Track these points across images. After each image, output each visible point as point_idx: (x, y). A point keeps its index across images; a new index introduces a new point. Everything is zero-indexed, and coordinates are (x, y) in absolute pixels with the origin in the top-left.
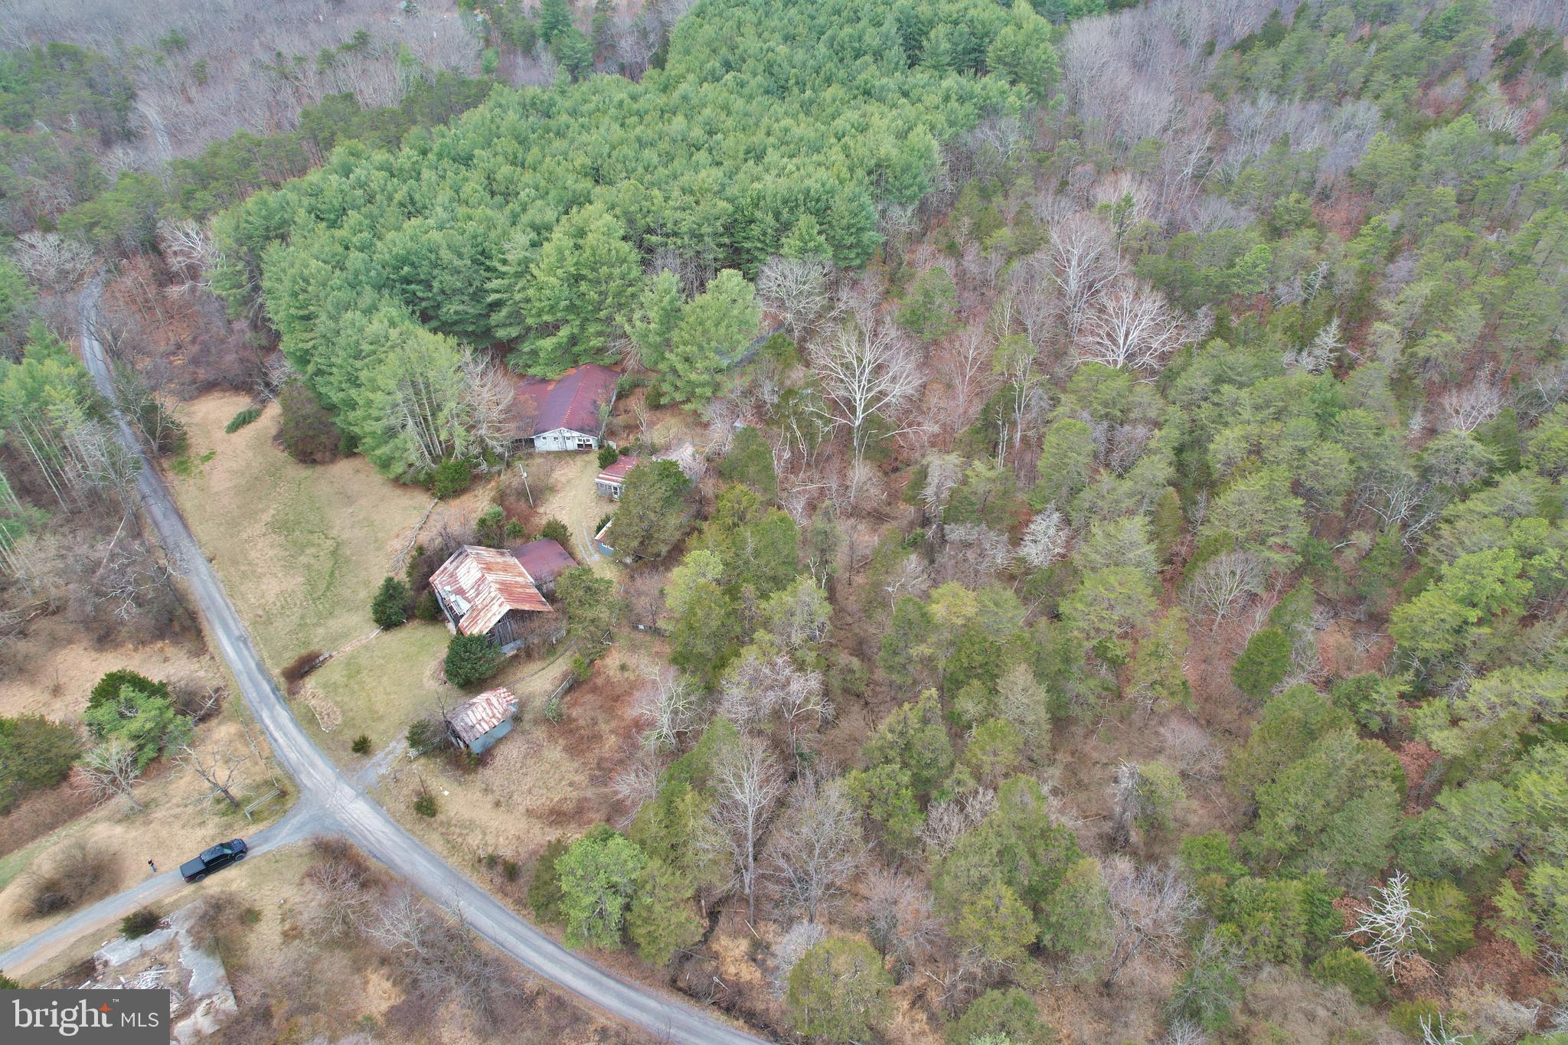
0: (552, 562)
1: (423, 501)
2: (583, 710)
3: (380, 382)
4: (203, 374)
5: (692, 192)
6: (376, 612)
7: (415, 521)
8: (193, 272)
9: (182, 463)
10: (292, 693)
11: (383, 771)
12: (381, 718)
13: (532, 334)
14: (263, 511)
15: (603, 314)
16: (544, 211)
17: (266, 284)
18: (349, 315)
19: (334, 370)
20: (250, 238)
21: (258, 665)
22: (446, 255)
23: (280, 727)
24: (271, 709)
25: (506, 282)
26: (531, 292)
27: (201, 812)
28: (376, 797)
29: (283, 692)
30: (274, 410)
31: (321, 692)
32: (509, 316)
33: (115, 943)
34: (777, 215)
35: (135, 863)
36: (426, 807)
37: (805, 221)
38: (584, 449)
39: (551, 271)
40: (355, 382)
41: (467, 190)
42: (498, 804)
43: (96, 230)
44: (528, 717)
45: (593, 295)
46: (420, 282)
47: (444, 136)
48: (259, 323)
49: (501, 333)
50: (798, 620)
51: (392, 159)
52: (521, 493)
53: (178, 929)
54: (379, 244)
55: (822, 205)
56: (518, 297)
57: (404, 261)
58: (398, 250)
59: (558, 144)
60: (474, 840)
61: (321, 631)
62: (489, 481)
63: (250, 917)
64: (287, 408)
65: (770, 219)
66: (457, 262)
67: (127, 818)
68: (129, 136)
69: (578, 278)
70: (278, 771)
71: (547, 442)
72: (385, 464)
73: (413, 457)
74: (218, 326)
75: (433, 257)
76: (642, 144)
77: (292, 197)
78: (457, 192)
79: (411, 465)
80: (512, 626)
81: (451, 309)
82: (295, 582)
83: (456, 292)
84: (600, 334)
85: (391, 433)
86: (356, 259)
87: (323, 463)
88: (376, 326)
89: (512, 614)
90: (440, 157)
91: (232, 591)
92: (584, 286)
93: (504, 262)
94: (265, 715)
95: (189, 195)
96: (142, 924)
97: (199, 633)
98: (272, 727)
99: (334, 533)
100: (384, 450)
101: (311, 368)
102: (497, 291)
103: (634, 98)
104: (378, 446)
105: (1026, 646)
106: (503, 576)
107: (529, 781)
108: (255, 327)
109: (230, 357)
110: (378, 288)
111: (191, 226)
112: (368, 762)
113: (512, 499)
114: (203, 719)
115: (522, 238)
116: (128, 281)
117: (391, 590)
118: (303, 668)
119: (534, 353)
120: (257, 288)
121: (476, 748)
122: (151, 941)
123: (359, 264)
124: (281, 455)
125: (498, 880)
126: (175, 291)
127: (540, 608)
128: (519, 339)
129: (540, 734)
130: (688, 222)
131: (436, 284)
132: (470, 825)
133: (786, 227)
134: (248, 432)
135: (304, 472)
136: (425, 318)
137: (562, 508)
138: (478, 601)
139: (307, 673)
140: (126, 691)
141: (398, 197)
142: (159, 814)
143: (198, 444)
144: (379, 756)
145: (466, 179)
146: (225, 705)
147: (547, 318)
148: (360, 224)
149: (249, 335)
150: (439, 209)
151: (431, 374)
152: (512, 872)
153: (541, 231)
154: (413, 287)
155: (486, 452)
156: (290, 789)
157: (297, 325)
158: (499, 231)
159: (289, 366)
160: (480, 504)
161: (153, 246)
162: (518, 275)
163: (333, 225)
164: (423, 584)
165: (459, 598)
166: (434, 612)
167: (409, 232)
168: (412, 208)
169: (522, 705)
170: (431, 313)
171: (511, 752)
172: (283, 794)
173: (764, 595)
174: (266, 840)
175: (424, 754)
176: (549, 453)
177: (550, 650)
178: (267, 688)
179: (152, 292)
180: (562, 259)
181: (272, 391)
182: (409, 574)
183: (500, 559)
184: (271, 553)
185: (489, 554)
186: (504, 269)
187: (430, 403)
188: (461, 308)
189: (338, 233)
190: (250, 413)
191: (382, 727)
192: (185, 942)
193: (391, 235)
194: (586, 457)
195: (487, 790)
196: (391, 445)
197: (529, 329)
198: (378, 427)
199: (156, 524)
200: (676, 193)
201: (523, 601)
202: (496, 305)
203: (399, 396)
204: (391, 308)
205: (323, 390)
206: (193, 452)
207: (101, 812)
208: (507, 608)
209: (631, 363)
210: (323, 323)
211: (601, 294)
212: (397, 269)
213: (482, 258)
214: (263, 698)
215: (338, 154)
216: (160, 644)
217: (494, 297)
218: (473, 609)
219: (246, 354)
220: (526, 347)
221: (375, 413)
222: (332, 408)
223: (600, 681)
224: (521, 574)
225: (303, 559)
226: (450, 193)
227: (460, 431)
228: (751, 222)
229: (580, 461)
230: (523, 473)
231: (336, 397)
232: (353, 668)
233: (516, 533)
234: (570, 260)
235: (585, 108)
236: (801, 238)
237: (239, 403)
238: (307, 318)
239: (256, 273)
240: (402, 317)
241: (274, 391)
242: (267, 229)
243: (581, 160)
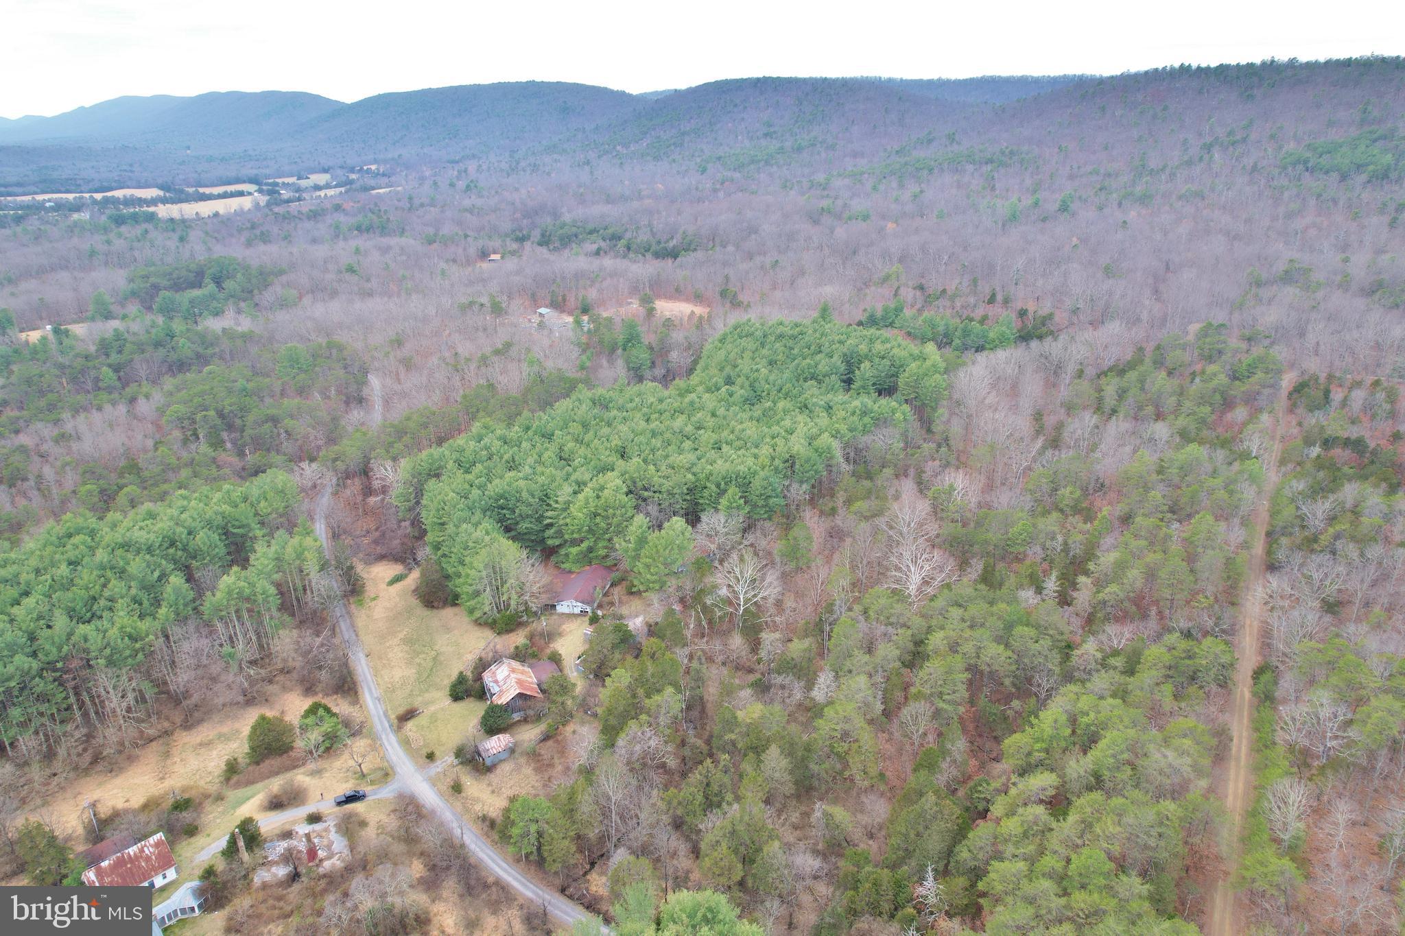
0: (548, 672)
1: (488, 634)
2: (547, 750)
3: (475, 564)
4: (379, 550)
5: (673, 468)
6: (451, 690)
7: (482, 645)
8: (384, 490)
9: (360, 601)
10: (400, 728)
11: (439, 770)
12: (443, 745)
13: (567, 545)
14: (399, 632)
15: (607, 536)
16: (583, 474)
17: (424, 502)
18: (465, 526)
19: (453, 555)
20: (420, 474)
21: (384, 713)
22: (525, 495)
23: (390, 744)
24: (387, 735)
25: (556, 513)
26: (568, 520)
27: (347, 777)
28: (433, 782)
29: (395, 728)
30: (415, 575)
31: (414, 729)
32: (556, 532)
33: (301, 825)
34: (718, 486)
35: (314, 794)
36: (457, 788)
37: (733, 490)
38: (584, 613)
39: (580, 510)
40: (462, 563)
41: (546, 456)
42: (493, 792)
43: (338, 463)
44: (519, 750)
45: (603, 525)
46: (509, 509)
47: (542, 419)
48: (416, 522)
49: (550, 542)
50: (663, 711)
51: (507, 433)
52: (542, 635)
53: (331, 823)
54: (489, 485)
55: (747, 481)
56: (561, 522)
57: (502, 496)
58: (499, 490)
59: (605, 430)
60: (478, 807)
61: (420, 699)
62: (526, 627)
63: (363, 824)
64: (423, 575)
65: (713, 487)
66: (531, 500)
67: (313, 773)
68: (361, 401)
69: (596, 515)
70: (386, 764)
71: (562, 608)
72: (471, 611)
73: (487, 609)
74: (392, 524)
75: (518, 495)
76: (654, 434)
77: (447, 453)
78: (540, 456)
79: (485, 613)
80: (520, 703)
81: (524, 526)
82: (411, 672)
83: (527, 516)
84: (606, 547)
85: (477, 594)
86: (475, 493)
87: (437, 608)
88: (479, 533)
89: (520, 695)
90: (535, 433)
91: (376, 673)
92: (598, 519)
93: (557, 502)
94: (384, 737)
95: (391, 445)
96: (314, 819)
97: (356, 693)
98: (386, 743)
99: (437, 647)
100: (472, 603)
101: (440, 553)
102: (551, 518)
103: (661, 401)
104: (469, 601)
105: (783, 738)
106: (520, 676)
107: (512, 782)
108: (412, 524)
109: (397, 542)
110: (484, 511)
111: (389, 464)
112: (432, 766)
113: (537, 638)
114: (353, 735)
115: (568, 489)
116: (348, 492)
117: (461, 679)
118: (408, 716)
119: (567, 555)
120: (418, 503)
121: (488, 762)
122: (318, 827)
123: (476, 497)
124: (414, 602)
125: (486, 829)
126: (373, 500)
127: (536, 695)
128: (559, 546)
129: (523, 760)
130: (667, 485)
131: (517, 511)
132: (477, 800)
133: (722, 492)
134: (399, 586)
135: (427, 613)
136: (508, 529)
137: (563, 645)
138: (504, 687)
139: (409, 719)
140: (321, 712)
141: (506, 457)
142: (327, 775)
143: (370, 590)
144: (439, 762)
145: (547, 449)
146: (364, 731)
147: (575, 536)
148: (481, 472)
149: (409, 530)
150: (527, 467)
151: (503, 563)
152: (493, 824)
153: (581, 484)
154: (504, 511)
155: (527, 610)
156: (391, 772)
157: (436, 527)
158: (557, 484)
159: (428, 549)
160: (518, 639)
161: (365, 472)
162: (565, 510)
163: (467, 471)
164: (479, 678)
165: (494, 685)
166: (482, 693)
167: (507, 480)
168: (512, 465)
169: (516, 744)
170: (512, 527)
171: (506, 767)
172: (387, 775)
173: (648, 696)
174: (375, 794)
175: (462, 763)
176: (563, 614)
177: (538, 718)
178: (387, 725)
179: (360, 498)
180: (587, 503)
181: (416, 563)
182: (472, 672)
183: (521, 668)
184: (401, 655)
185: (516, 664)
186: (556, 506)
187: (501, 579)
188: (529, 526)
189: (469, 477)
190: (402, 575)
191: (442, 749)
192: (333, 830)
193: (497, 481)
194: (584, 619)
195: (489, 785)
196: (476, 600)
197: (566, 541)
198: (470, 589)
199: (341, 631)
200: (664, 468)
201: (528, 690)
202: (551, 525)
203: (484, 573)
204: (488, 524)
205: (444, 566)
206: (366, 595)
207: (302, 770)
208: (518, 691)
209: (622, 567)
210: (450, 528)
211: (608, 524)
212: (497, 500)
213: (545, 499)
214: (384, 729)
215: (476, 427)
216: (335, 697)
217: (548, 521)
218: (501, 691)
219: (406, 540)
220: (563, 551)
221: (470, 581)
222: (448, 577)
223: (560, 738)
224: (530, 677)
225: (418, 660)
226: (536, 457)
227: (514, 596)
228: (706, 488)
229: (579, 620)
230: (543, 623)
231: (451, 570)
232: (434, 719)
233: (534, 656)
234: (592, 504)
235: (630, 406)
236: (729, 501)
237: (398, 569)
238: (443, 524)
239: (419, 494)
240: (493, 529)
241: (417, 563)
242: (430, 470)
243: (616, 442)
